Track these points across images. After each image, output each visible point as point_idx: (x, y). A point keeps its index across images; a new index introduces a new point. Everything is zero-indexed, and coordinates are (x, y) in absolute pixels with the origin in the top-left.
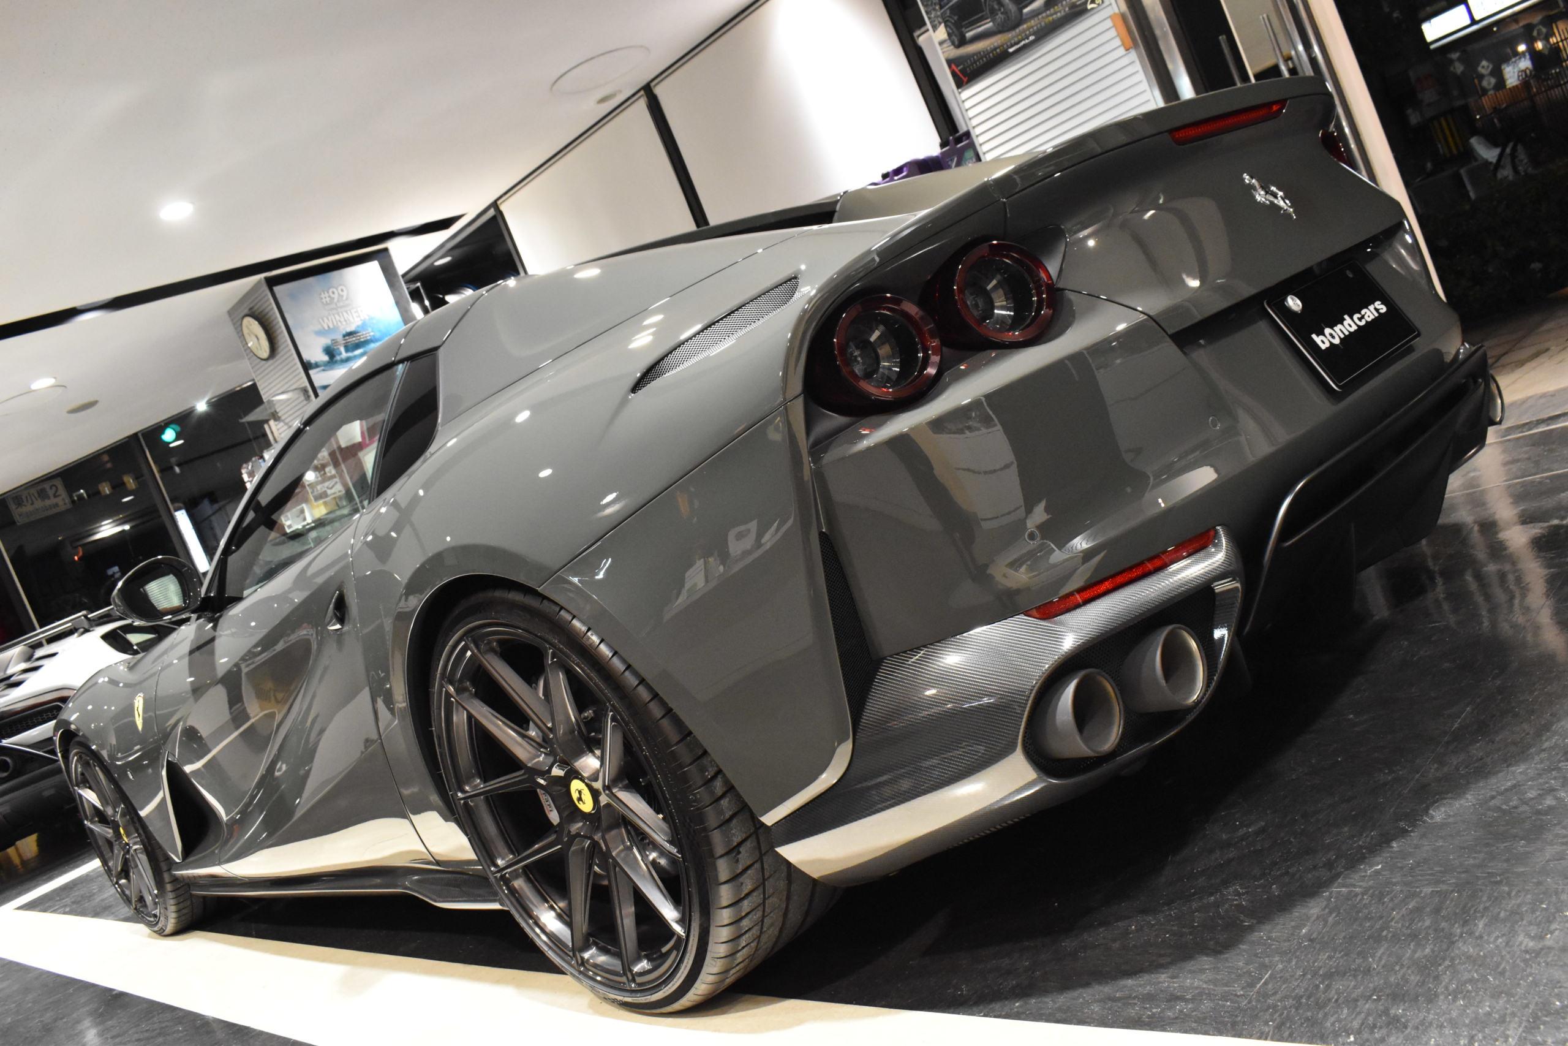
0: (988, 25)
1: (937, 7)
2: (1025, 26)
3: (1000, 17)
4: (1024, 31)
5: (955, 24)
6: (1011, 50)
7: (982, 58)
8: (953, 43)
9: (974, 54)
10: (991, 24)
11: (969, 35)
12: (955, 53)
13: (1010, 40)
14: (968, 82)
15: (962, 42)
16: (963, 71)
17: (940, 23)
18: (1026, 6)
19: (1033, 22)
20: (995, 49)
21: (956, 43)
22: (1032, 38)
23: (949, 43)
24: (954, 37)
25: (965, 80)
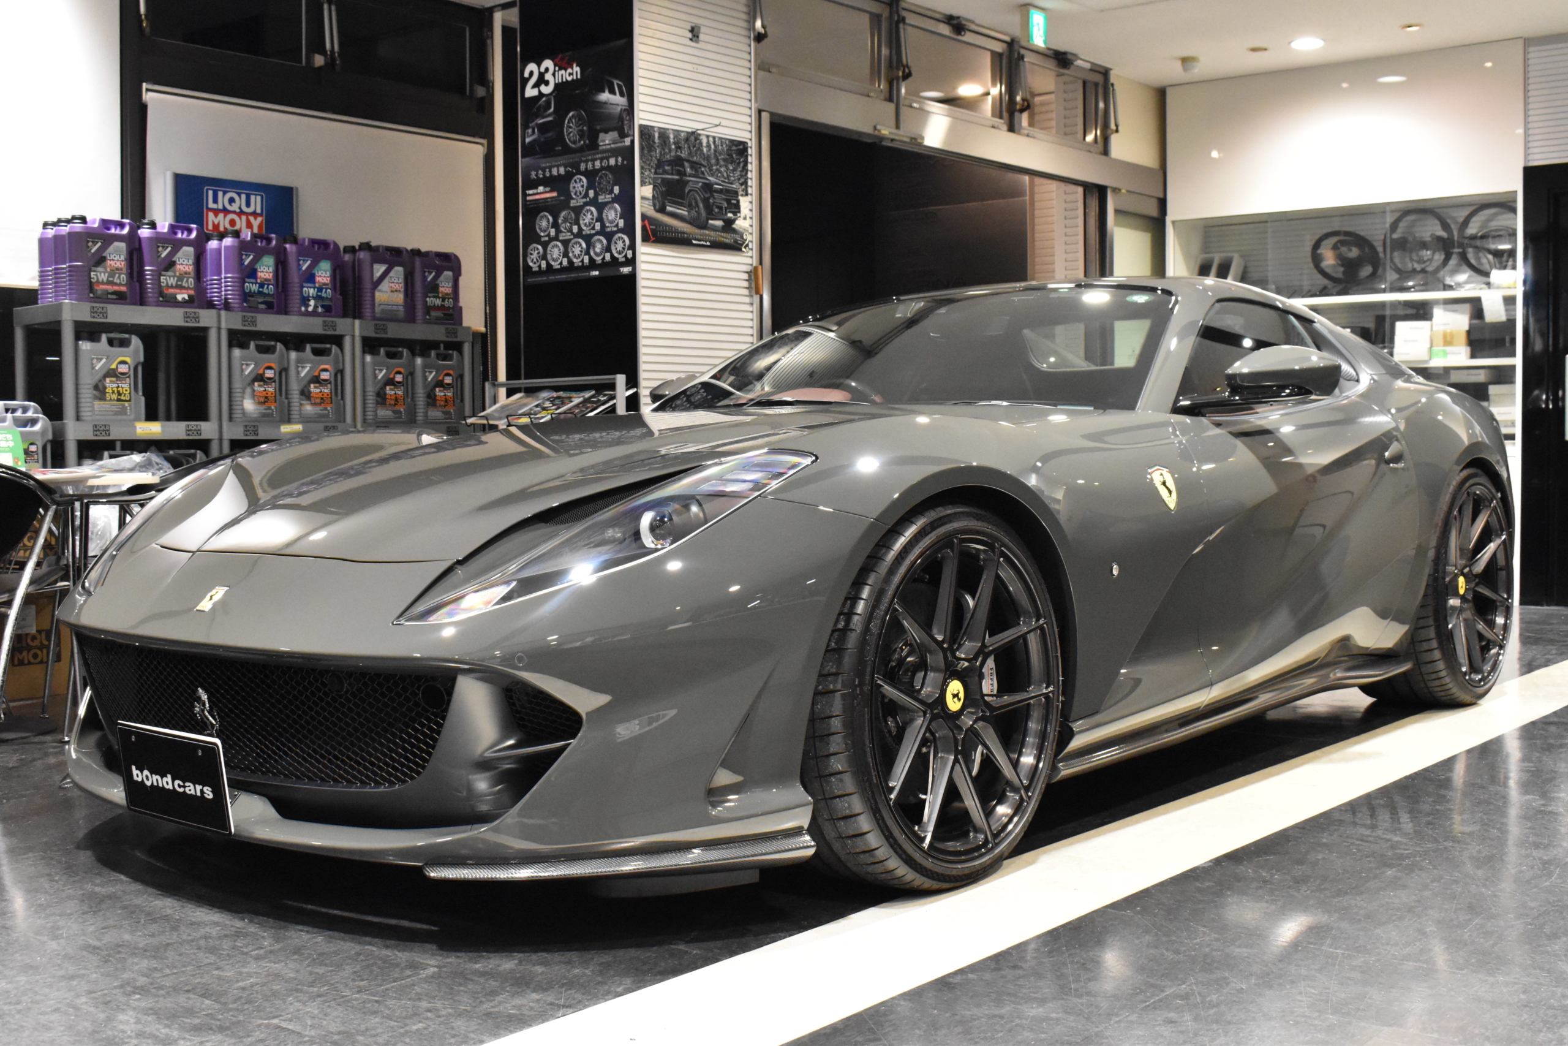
0: (683, 212)
1: (653, 171)
2: (707, 232)
3: (693, 213)
4: (706, 235)
5: (662, 193)
6: (694, 242)
7: (672, 232)
8: (654, 206)
9: (667, 225)
10: (686, 213)
11: (669, 209)
12: (651, 212)
13: (696, 234)
14: (654, 242)
15: (662, 210)
16: (654, 232)
17: (650, 184)
18: (712, 219)
19: (712, 233)
20: (684, 233)
21: (657, 207)
22: (708, 244)
23: (651, 203)
24: (657, 202)
25: (653, 239)
